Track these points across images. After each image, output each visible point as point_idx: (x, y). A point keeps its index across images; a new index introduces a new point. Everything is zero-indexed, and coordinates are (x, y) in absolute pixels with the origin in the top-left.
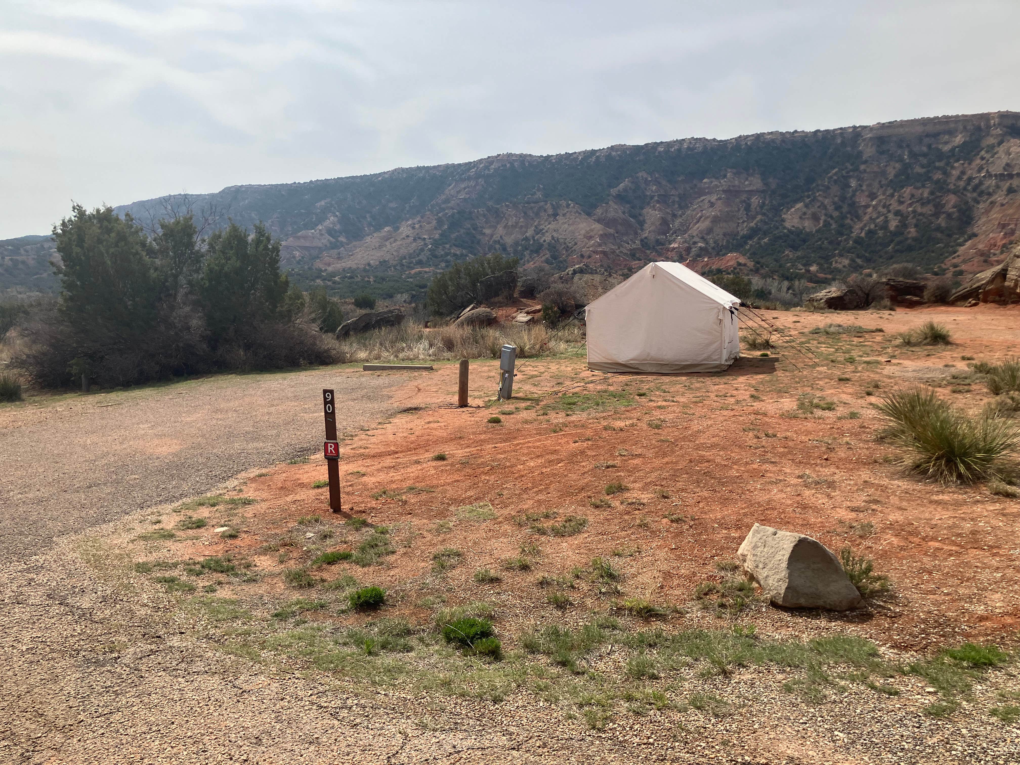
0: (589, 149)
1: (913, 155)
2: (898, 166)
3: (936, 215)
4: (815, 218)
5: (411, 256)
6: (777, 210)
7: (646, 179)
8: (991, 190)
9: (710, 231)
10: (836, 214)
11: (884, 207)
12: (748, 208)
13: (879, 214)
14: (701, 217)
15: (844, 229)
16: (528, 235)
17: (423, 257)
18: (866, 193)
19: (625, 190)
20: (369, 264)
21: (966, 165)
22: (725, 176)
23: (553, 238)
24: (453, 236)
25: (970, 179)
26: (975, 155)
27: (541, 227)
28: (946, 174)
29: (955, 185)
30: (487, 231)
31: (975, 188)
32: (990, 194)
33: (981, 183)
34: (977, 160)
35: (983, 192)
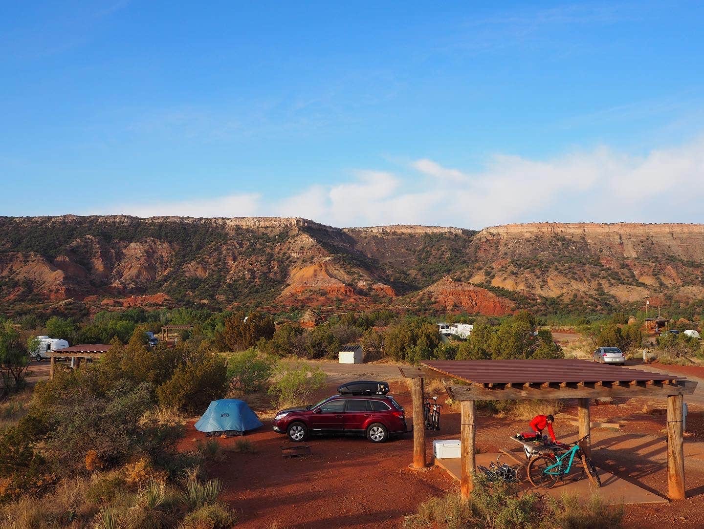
1: (255, 238)
2: (248, 243)
3: (269, 272)
4: (203, 270)
6: (180, 265)
7: (92, 240)
9: (138, 276)
10: (215, 269)
11: (242, 266)
12: (162, 263)
13: (240, 270)
14: (131, 267)
15: (221, 278)
18: (232, 258)
19: (77, 246)
21: (282, 246)
22: (146, 242)
25: (285, 253)
26: (286, 241)
27: (14, 270)
28: (272, 249)
29: (277, 256)
31: (288, 258)
32: (295, 262)
33: (290, 256)
34: (287, 244)
35: (291, 261)
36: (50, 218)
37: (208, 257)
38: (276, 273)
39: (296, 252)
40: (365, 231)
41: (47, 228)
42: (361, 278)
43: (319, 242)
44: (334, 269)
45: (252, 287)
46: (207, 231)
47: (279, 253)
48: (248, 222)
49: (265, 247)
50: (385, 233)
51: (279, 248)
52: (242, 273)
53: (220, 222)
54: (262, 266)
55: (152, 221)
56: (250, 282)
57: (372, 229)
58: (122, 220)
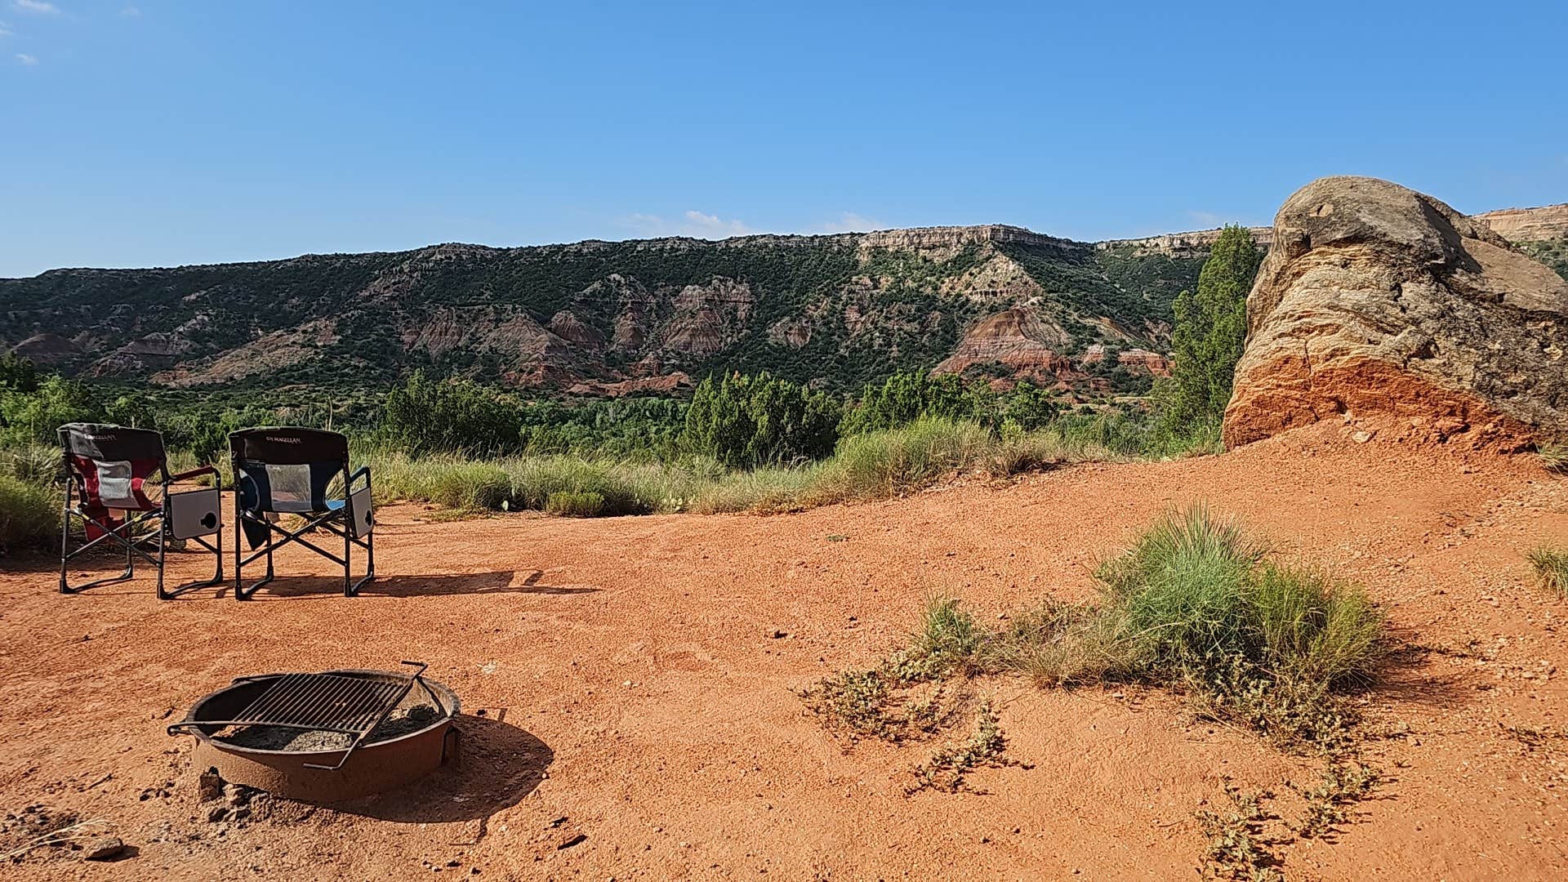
0: (557, 243)
1: (908, 268)
2: (891, 279)
3: (922, 333)
4: (802, 333)
5: (292, 368)
6: (764, 324)
7: (619, 282)
8: (976, 309)
9: (688, 345)
10: (824, 329)
11: (872, 323)
12: (734, 320)
13: (867, 331)
14: (680, 330)
15: (830, 346)
16: (460, 344)
17: (310, 370)
18: (856, 307)
19: (593, 294)
20: (232, 379)
21: (956, 281)
22: (710, 283)
23: (491, 349)
24: (358, 343)
25: (958, 295)
26: (965, 271)
27: (478, 335)
28: (936, 288)
29: (943, 301)
30: (407, 338)
31: (962, 305)
32: (975, 312)
33: (968, 300)
34: (966, 276)
35: (968, 310)
36: (561, 247)
37: (813, 308)
38: (934, 334)
39: (981, 293)
40: (1143, 246)
41: (554, 264)
42: (1095, 339)
43: (1028, 269)
44: (1039, 320)
45: (882, 362)
46: (822, 260)
47: (948, 294)
48: (898, 240)
49: (922, 286)
50: (1185, 246)
51: (950, 285)
52: (869, 335)
53: (847, 240)
54: (909, 321)
55: (727, 246)
56: (879, 353)
57: (1159, 241)
58: (676, 246)
